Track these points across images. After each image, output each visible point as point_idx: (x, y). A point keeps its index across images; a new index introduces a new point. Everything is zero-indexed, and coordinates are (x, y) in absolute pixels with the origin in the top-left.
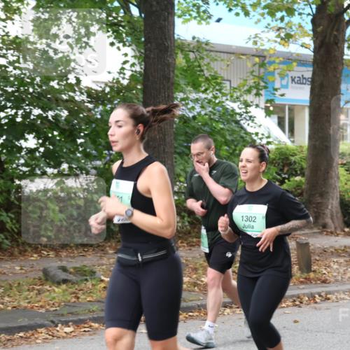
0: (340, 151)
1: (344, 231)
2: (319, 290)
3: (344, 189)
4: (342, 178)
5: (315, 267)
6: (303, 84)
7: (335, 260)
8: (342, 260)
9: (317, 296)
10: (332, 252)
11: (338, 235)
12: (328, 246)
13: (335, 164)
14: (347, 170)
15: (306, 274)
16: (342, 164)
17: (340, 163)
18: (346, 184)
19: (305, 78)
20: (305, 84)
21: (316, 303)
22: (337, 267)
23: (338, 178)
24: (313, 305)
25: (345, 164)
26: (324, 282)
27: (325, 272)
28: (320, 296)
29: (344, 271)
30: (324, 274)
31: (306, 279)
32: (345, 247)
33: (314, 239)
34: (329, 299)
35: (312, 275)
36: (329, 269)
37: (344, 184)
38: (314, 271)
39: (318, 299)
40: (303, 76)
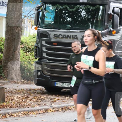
0: (21, 41)
1: (21, 81)
2: (8, 111)
3: (22, 60)
4: (21, 55)
5: (6, 100)
6: (2, 5)
7: (17, 96)
8: (20, 96)
9: (7, 114)
10: (15, 92)
11: (18, 83)
12: (13, 89)
13: (18, 48)
14: (24, 51)
15: (2, 103)
16: (21, 48)
17: (21, 47)
18: (23, 58)
19: (4, 3)
20: (3, 6)
21: (6, 118)
22: (18, 99)
23: (20, 54)
24: (5, 119)
25: (23, 48)
26: (11, 107)
27: (11, 102)
28: (8, 114)
29: (21, 101)
30: (11, 103)
31: (2, 106)
32: (22, 89)
33: (6, 85)
34: (13, 116)
35: (5, 104)
36: (13, 101)
37: (22, 57)
38: (6, 102)
39: (7, 116)
40: (2, 1)
